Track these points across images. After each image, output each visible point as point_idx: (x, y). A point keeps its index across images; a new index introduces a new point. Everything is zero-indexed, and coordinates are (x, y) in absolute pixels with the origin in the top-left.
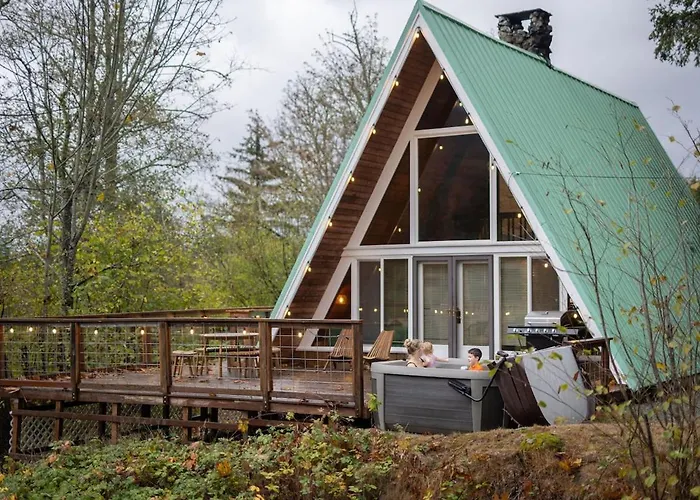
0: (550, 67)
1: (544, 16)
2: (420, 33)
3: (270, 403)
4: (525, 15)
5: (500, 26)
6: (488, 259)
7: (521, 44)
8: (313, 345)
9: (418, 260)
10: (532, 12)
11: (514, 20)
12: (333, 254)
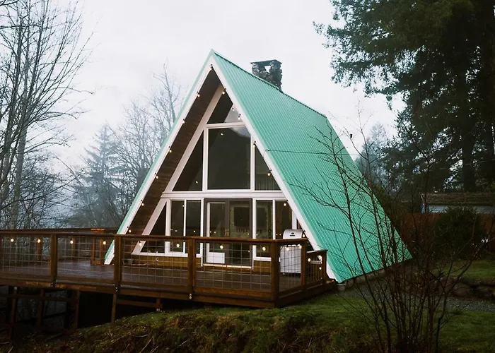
0: (282, 92)
1: (277, 64)
2: (212, 68)
3: (119, 288)
4: (267, 63)
5: (253, 69)
6: (249, 201)
7: (265, 79)
8: (141, 251)
9: (206, 200)
10: (271, 61)
11: (261, 65)
12: (155, 196)
